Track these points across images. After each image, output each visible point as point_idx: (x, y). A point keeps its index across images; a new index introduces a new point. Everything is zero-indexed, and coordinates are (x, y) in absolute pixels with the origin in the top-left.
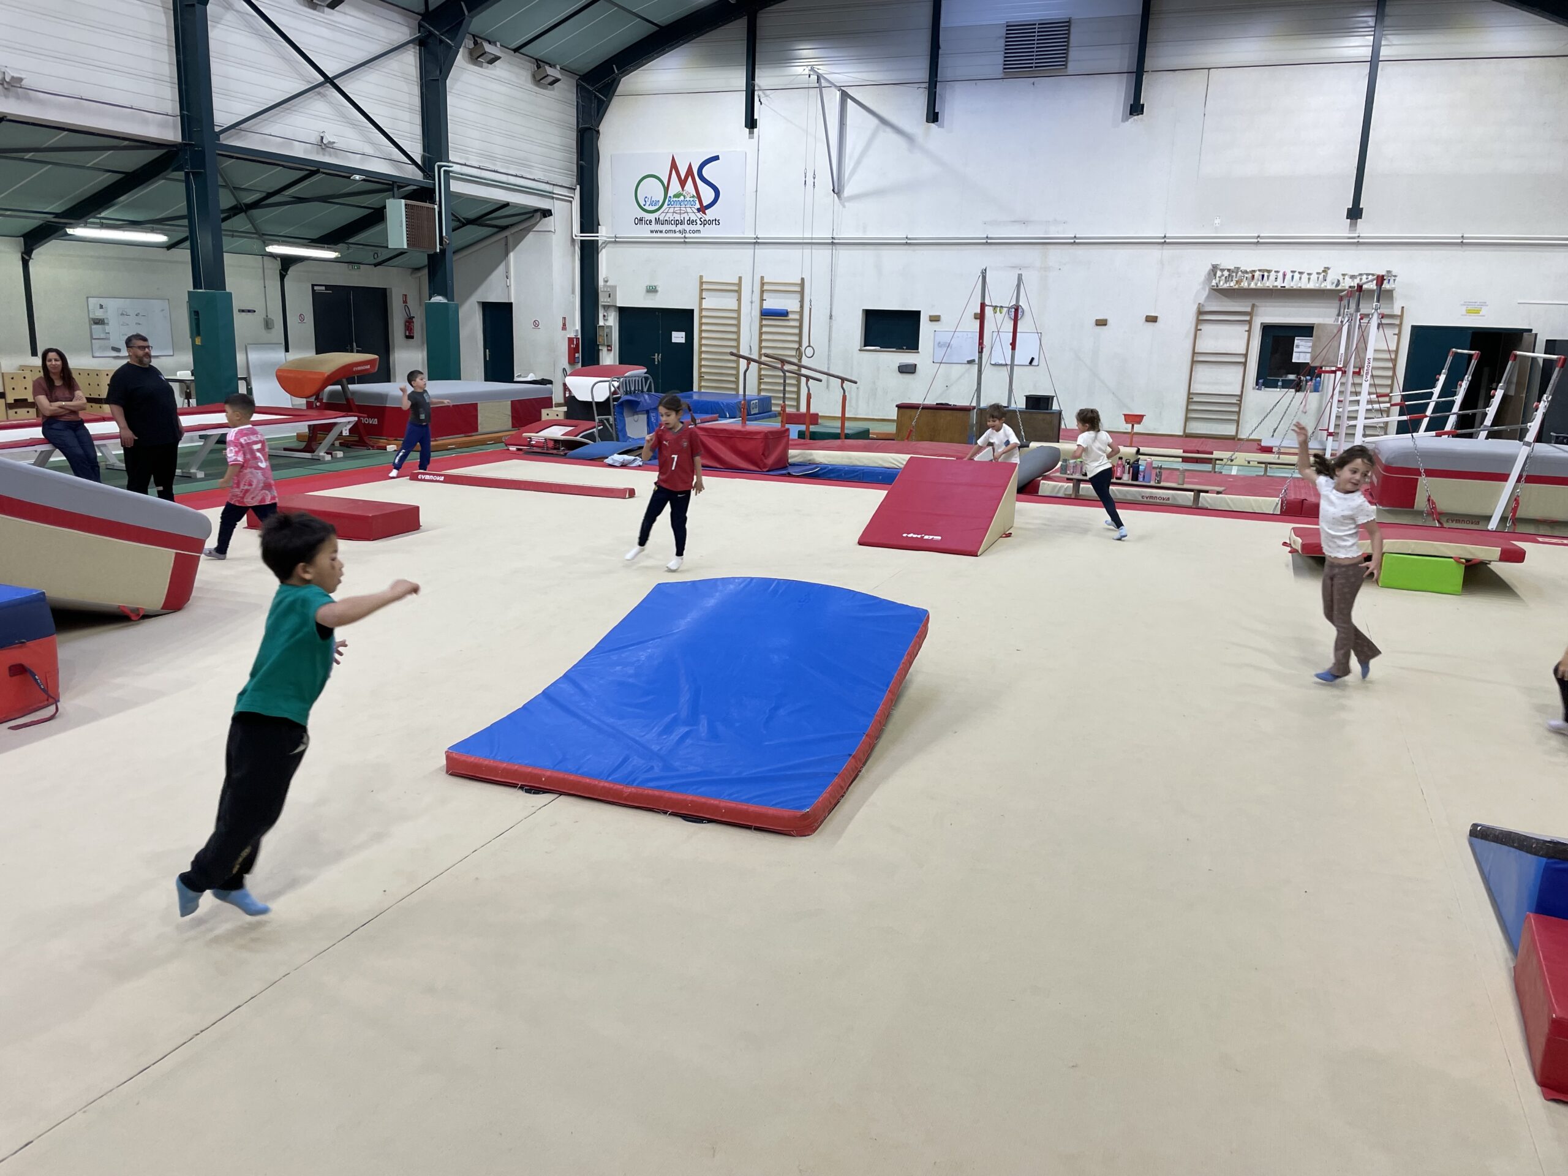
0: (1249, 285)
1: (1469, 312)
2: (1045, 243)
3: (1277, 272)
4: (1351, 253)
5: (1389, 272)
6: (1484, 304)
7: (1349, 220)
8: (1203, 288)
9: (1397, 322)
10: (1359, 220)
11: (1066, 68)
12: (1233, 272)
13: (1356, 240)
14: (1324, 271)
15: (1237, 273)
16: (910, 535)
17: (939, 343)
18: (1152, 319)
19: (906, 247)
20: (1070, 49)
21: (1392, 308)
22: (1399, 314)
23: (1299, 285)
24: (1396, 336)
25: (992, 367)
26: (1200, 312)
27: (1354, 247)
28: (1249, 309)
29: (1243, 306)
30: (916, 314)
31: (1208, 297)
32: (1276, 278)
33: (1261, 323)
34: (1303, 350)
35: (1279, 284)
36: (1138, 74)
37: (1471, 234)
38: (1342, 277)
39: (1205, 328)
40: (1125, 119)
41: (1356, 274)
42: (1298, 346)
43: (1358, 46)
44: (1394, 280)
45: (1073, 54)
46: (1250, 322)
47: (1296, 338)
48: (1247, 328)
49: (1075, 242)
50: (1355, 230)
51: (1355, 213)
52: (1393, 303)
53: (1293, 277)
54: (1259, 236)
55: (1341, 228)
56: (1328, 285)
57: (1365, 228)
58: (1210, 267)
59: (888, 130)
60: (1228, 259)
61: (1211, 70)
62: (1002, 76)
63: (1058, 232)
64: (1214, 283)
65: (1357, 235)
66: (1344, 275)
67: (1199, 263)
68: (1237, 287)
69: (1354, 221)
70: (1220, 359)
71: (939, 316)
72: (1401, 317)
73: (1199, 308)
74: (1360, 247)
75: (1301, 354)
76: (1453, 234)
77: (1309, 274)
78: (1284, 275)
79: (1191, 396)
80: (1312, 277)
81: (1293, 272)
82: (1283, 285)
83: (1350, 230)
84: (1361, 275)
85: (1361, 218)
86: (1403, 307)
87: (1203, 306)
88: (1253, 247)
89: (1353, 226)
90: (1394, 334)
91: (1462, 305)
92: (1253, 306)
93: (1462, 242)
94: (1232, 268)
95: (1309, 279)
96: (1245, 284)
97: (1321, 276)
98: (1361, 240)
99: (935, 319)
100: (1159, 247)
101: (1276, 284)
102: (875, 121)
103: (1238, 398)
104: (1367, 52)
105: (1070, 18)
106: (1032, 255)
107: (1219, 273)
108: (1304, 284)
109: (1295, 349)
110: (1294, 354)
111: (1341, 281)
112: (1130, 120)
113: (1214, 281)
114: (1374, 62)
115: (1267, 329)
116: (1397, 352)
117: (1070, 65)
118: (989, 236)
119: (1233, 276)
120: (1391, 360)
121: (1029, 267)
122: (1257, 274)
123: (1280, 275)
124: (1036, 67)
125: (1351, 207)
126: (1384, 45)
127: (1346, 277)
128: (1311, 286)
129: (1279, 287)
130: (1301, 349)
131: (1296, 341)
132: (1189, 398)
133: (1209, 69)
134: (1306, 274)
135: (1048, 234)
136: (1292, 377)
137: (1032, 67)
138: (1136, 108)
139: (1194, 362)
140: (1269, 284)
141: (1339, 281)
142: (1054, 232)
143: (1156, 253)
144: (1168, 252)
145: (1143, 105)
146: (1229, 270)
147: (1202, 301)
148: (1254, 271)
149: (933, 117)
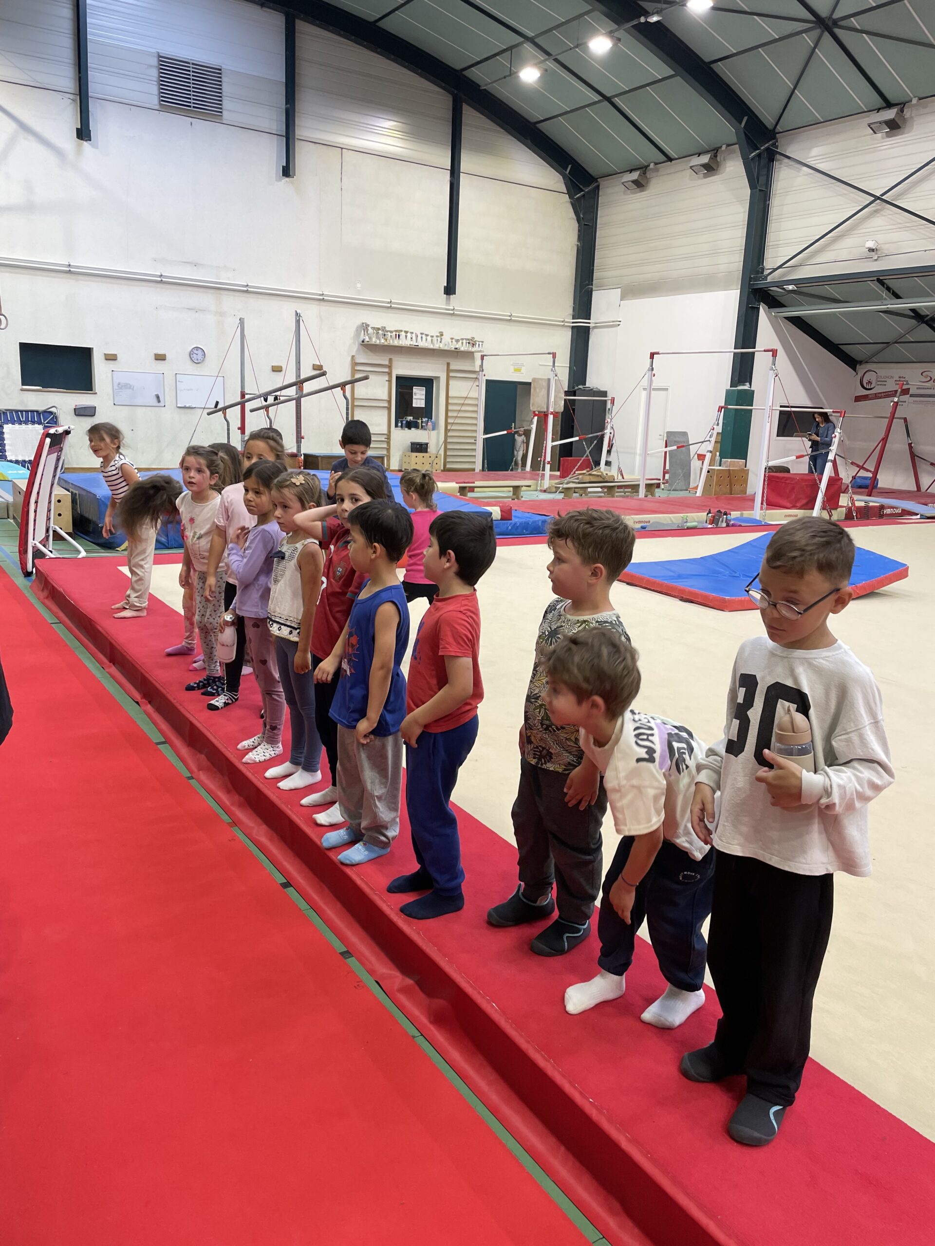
1: (514, 370)
2: (218, 289)
3: (412, 333)
4: (453, 322)
5: (472, 338)
6: (523, 365)
7: (446, 295)
8: (355, 343)
10: (452, 296)
11: (222, 115)
13: (451, 312)
14: (440, 335)
15: (384, 332)
17: (119, 384)
18: (318, 368)
19: (68, 275)
20: (224, 98)
22: (478, 370)
24: (479, 387)
25: (178, 409)
26: (355, 363)
27: (449, 317)
28: (387, 363)
29: (386, 360)
31: (358, 350)
32: (411, 338)
33: (396, 375)
34: (419, 398)
36: (289, 140)
37: (517, 314)
38: (450, 341)
40: (279, 180)
41: (459, 338)
42: (415, 394)
43: (441, 155)
45: (227, 103)
46: (390, 374)
47: (414, 387)
48: (387, 378)
49: (246, 291)
50: (451, 304)
51: (450, 290)
52: (474, 362)
53: (422, 337)
54: (391, 302)
55: (439, 300)
56: (442, 346)
57: (458, 303)
58: (360, 324)
61: (343, 150)
62: (157, 108)
63: (229, 279)
65: (452, 308)
66: (452, 339)
67: (347, 320)
69: (448, 296)
70: (372, 404)
71: (116, 355)
72: (479, 373)
73: (352, 360)
74: (455, 318)
75: (418, 400)
76: (506, 313)
77: (432, 337)
78: (417, 336)
80: (433, 339)
81: (422, 334)
82: (417, 344)
83: (448, 303)
84: (462, 339)
85: (454, 294)
87: (355, 358)
89: (448, 300)
90: (475, 386)
91: (511, 365)
92: (390, 360)
95: (432, 341)
96: (392, 342)
97: (439, 339)
98: (454, 312)
99: (111, 358)
100: (318, 302)
101: (412, 343)
103: (386, 436)
104: (448, 162)
105: (221, 67)
106: (207, 298)
109: (414, 397)
110: (414, 401)
111: (450, 343)
113: (364, 337)
115: (399, 378)
116: (477, 399)
117: (225, 113)
118: (163, 274)
119: (380, 334)
120: (476, 405)
121: (204, 310)
123: (414, 336)
124: (194, 107)
125: (446, 285)
127: (454, 341)
128: (432, 346)
129: (412, 346)
130: (417, 396)
131: (414, 390)
133: (341, 148)
134: (429, 336)
135: (219, 279)
136: (410, 418)
137: (189, 106)
138: (288, 171)
139: (354, 406)
140: (406, 342)
141: (448, 343)
142: (225, 278)
143: (315, 308)
144: (324, 308)
145: (294, 169)
146: (379, 329)
147: (353, 354)
149: (83, 133)
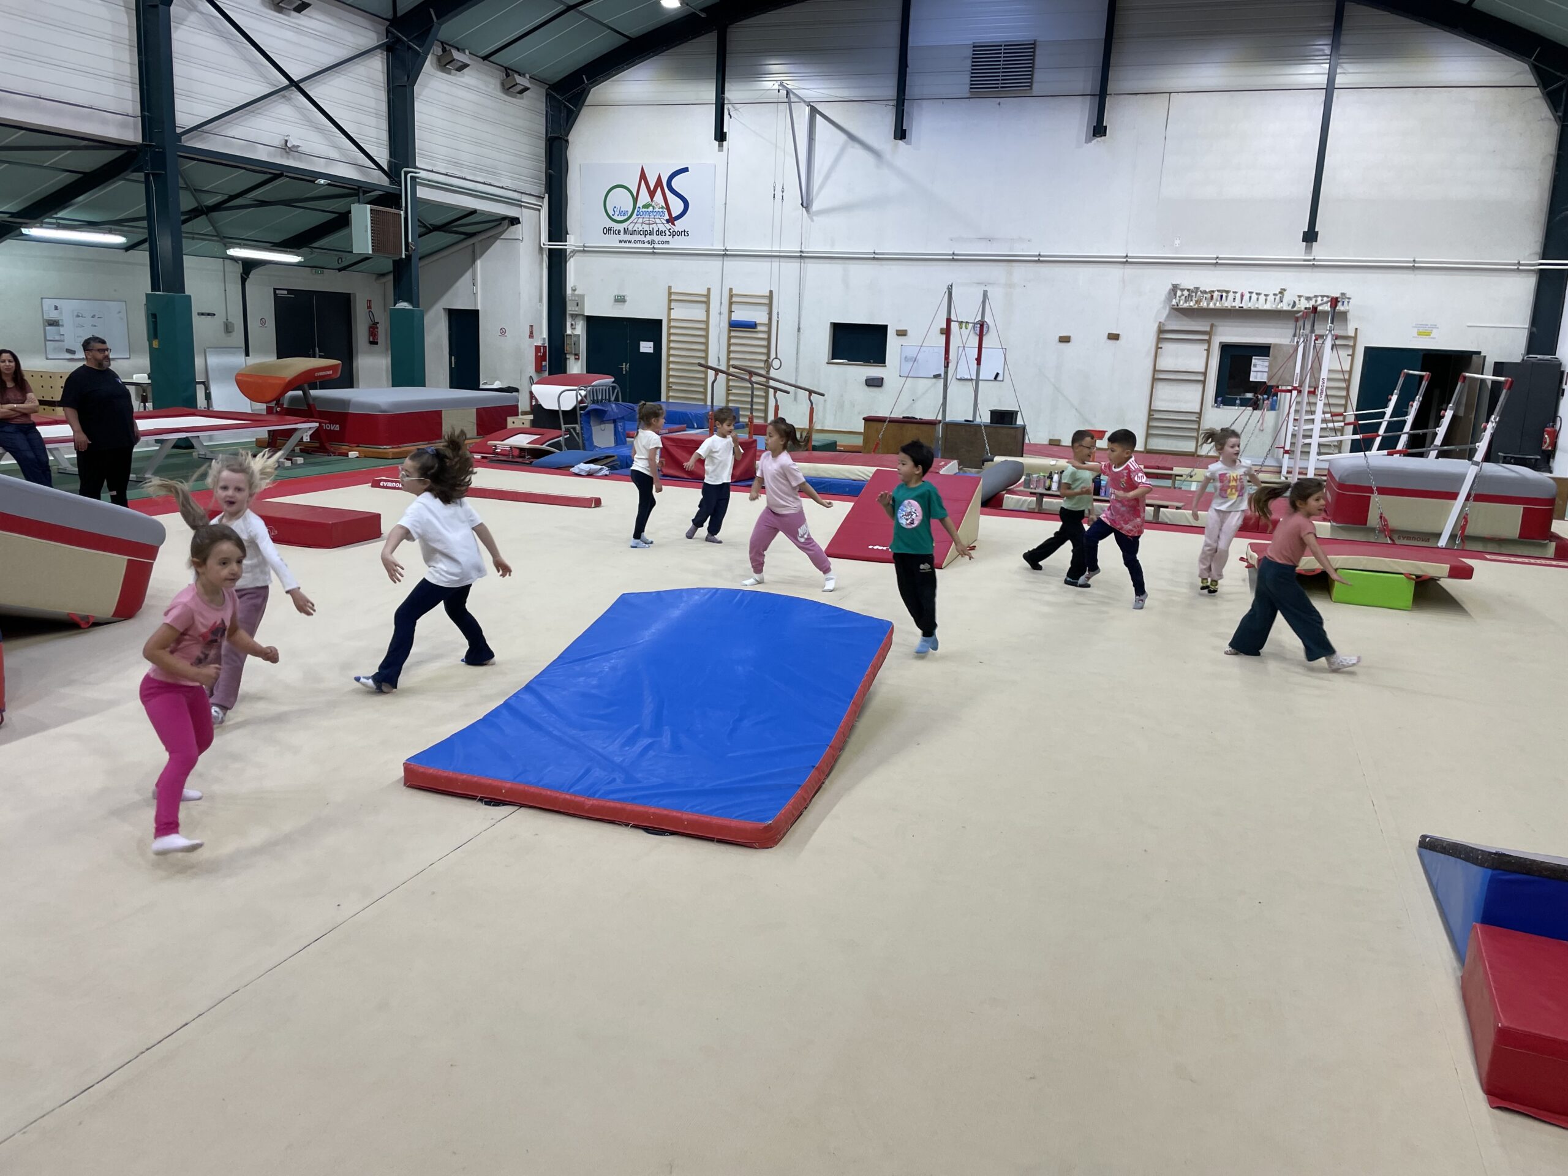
0: (1208, 304)
1: (1420, 334)
2: (1010, 260)
3: (1235, 293)
4: (1306, 274)
5: (1343, 294)
6: (1435, 327)
7: (1305, 243)
8: (1164, 308)
9: (1351, 343)
10: (1314, 243)
11: (1031, 89)
12: (1192, 292)
13: (1311, 263)
14: (1280, 293)
15: (1196, 294)
16: (876, 547)
17: (906, 357)
18: (1114, 337)
19: (875, 262)
20: (1035, 71)
21: (1347, 330)
22: (1353, 335)
23: (1257, 306)
24: (1350, 357)
25: (958, 382)
26: (1161, 331)
27: (1310, 270)
28: (1208, 329)
29: (1202, 325)
30: (883, 329)
31: (1168, 316)
32: (1234, 299)
33: (1220, 343)
34: (1259, 371)
35: (1237, 304)
36: (1101, 97)
37: (1423, 258)
38: (1298, 299)
39: (1167, 347)
40: (1088, 141)
41: (1312, 295)
42: (1255, 366)
43: (1314, 73)
44: (1348, 302)
45: (1038, 76)
46: (1209, 342)
47: (1254, 357)
48: (1206, 347)
49: (1039, 260)
50: (1311, 253)
51: (1310, 236)
52: (1347, 325)
53: (1250, 297)
54: (1217, 258)
55: (1297, 251)
56: (1285, 306)
57: (1319, 251)
58: (1170, 287)
59: (857, 146)
60: (1188, 279)
61: (1172, 94)
62: (968, 95)
63: (1023, 250)
64: (1174, 302)
65: (1312, 258)
66: (1300, 296)
67: (1159, 283)
68: (1196, 306)
69: (1309, 244)
70: (1180, 378)
71: (906, 331)
72: (1355, 338)
73: (1159, 327)
74: (1316, 270)
76: (1406, 258)
77: (1266, 295)
78: (1242, 296)
79: (1152, 413)
80: (1268, 298)
81: (1250, 293)
82: (1241, 306)
83: (1305, 253)
84: (1316, 296)
85: (1316, 241)
86: (1356, 329)
87: (1164, 324)
88: (1212, 268)
89: (1309, 249)
90: (1348, 355)
91: (1414, 327)
92: (1212, 326)
93: (1414, 266)
94: (1191, 288)
95: (1266, 300)
96: (1204, 304)
97: (1278, 298)
98: (1316, 263)
99: (902, 333)
100: (1121, 266)
101: (1234, 304)
102: (843, 137)
103: (1197, 416)
104: (1323, 80)
105: (1035, 41)
106: (997, 272)
107: (1179, 293)
108: (1262, 305)
109: (1253, 369)
110: (1252, 373)
111: (1297, 302)
112: (1093, 142)
113: (1174, 300)
114: (1330, 89)
115: (1225, 348)
116: (1350, 372)
117: (1035, 86)
118: (955, 252)
119: (1192, 296)
120: (1345, 380)
121: (994, 284)
122: (1216, 294)
123: (1238, 296)
124: (1002, 87)
125: (1306, 230)
126: (1340, 73)
127: (1302, 299)
128: (1268, 307)
129: (1237, 307)
130: (1258, 368)
131: (1253, 361)
132: (1150, 415)
133: (1170, 93)
134: (1263, 295)
135: (1012, 252)
136: (1249, 395)
137: (998, 88)
138: (1099, 130)
139: (1154, 380)
140: (1228, 304)
141: (1295, 302)
142: (1019, 250)
143: (1116, 272)
144: (1129, 270)
145: (1106, 127)
146: (1188, 290)
147: (1162, 320)
148: (1213, 292)
149: (901, 134)
